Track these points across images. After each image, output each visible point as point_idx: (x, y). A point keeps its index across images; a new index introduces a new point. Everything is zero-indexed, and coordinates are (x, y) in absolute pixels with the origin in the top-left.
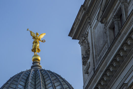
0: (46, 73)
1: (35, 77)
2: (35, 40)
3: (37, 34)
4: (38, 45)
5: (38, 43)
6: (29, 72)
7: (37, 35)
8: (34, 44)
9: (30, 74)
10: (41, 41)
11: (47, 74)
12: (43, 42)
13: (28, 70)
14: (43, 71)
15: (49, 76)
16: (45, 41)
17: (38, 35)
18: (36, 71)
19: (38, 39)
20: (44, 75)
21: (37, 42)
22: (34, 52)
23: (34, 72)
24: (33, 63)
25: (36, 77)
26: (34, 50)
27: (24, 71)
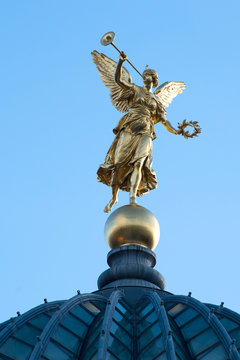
0: (201, 320)
1: (135, 338)
2: (131, 110)
3: (150, 79)
4: (148, 147)
5: (147, 136)
6: (95, 310)
7: (148, 83)
8: (126, 138)
9: (98, 318)
10: (167, 124)
11: (212, 327)
12: (186, 135)
13: (87, 296)
14: (177, 309)
15: (220, 342)
16: (197, 131)
17: (155, 85)
18: (135, 306)
19: (151, 108)
20: (188, 333)
21: (142, 127)
22: (113, 186)
23: (124, 311)
24: (111, 259)
25: (143, 342)
26: (116, 174)
27: (59, 304)
